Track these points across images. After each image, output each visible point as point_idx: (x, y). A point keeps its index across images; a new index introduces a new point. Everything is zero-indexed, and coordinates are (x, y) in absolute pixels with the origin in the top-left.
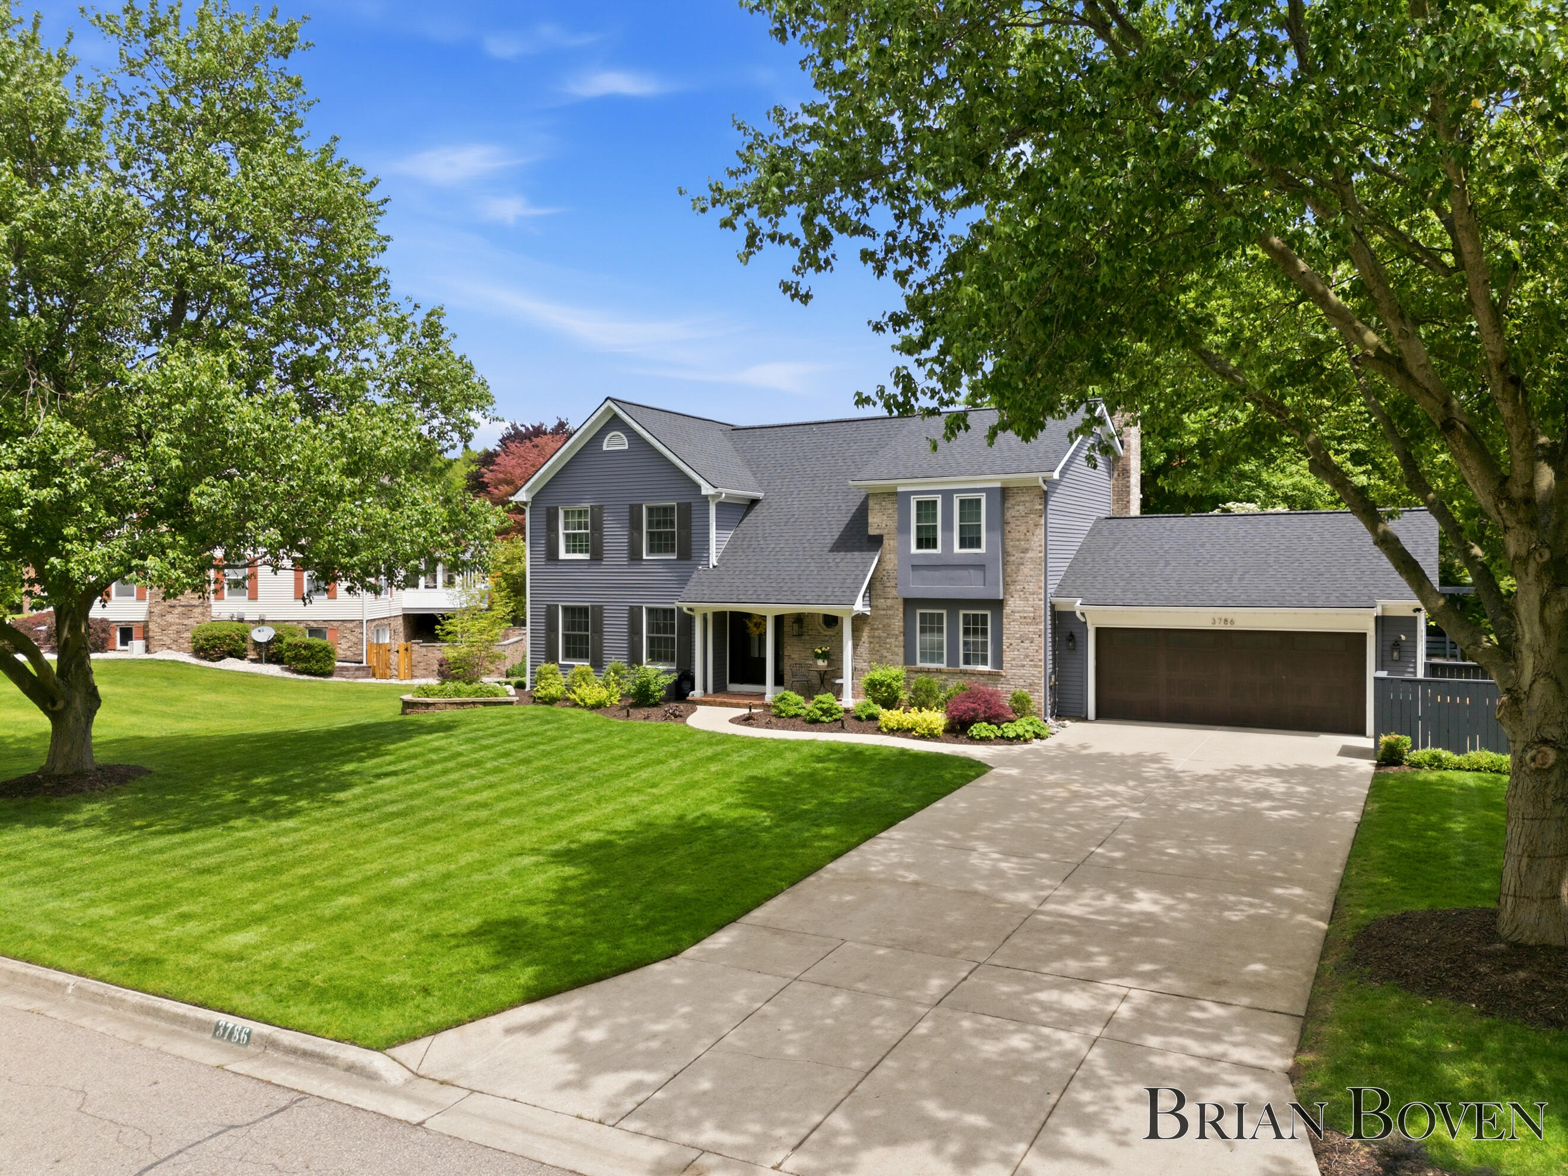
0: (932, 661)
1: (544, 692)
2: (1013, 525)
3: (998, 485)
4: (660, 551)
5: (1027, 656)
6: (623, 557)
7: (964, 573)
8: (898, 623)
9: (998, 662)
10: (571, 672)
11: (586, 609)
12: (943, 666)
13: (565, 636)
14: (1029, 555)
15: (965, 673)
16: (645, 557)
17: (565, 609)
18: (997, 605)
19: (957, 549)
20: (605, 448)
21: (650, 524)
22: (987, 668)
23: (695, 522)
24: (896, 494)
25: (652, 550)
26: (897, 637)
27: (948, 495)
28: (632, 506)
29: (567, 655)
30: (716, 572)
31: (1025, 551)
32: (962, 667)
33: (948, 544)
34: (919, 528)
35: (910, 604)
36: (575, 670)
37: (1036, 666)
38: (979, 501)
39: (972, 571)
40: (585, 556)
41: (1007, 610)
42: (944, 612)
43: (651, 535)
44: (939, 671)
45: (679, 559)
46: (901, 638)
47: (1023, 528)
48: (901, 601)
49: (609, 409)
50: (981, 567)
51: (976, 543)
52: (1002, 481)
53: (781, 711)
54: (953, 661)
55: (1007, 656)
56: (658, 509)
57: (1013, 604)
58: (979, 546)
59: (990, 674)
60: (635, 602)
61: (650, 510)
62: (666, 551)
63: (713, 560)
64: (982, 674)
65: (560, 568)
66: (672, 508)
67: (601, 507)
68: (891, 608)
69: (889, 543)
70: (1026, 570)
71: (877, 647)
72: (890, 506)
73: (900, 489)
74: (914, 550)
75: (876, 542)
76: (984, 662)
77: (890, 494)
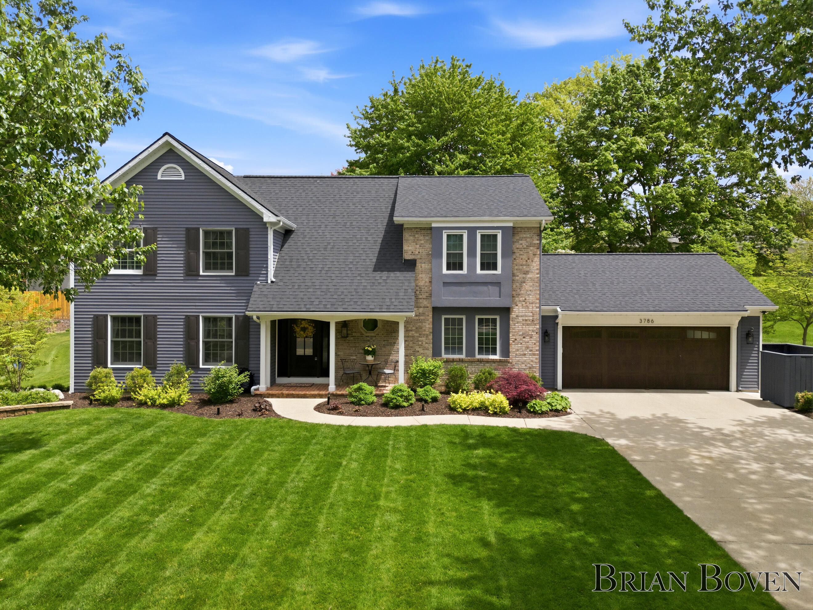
0: (454, 353)
1: (103, 395)
2: (517, 255)
3: (511, 225)
4: (215, 268)
5: (528, 348)
6: (180, 273)
7: (485, 288)
8: (428, 326)
9: (506, 352)
10: (129, 374)
11: (138, 319)
12: (463, 356)
13: (114, 343)
14: (530, 276)
15: (481, 361)
16: (201, 273)
17: (114, 318)
18: (506, 311)
19: (479, 271)
20: (159, 178)
21: (206, 245)
22: (497, 357)
23: (253, 246)
24: (431, 229)
25: (207, 267)
26: (427, 336)
27: (472, 231)
28: (188, 230)
29: (116, 358)
30: (274, 286)
31: (526, 273)
32: (478, 357)
33: (472, 267)
34: (448, 254)
35: (437, 311)
36: (134, 373)
37: (534, 355)
38: (495, 236)
39: (490, 287)
40: (139, 272)
41: (513, 315)
42: (464, 317)
43: (206, 254)
44: (461, 361)
45: (236, 275)
46: (431, 337)
47: (525, 257)
48: (431, 309)
49: (167, 143)
50: (498, 284)
51: (494, 267)
52: (515, 222)
53: (361, 400)
54: (470, 352)
55: (513, 348)
56: (215, 232)
57: (517, 311)
58: (495, 268)
59: (500, 361)
60: (191, 312)
61: (206, 233)
62: (222, 268)
63: (271, 277)
64: (494, 361)
65: (108, 282)
66: (230, 233)
67: (155, 230)
68: (423, 314)
69: (421, 266)
70: (527, 286)
71: (411, 344)
72: (422, 238)
73: (434, 225)
74: (445, 271)
75: (411, 265)
76: (494, 353)
77: (424, 229)
